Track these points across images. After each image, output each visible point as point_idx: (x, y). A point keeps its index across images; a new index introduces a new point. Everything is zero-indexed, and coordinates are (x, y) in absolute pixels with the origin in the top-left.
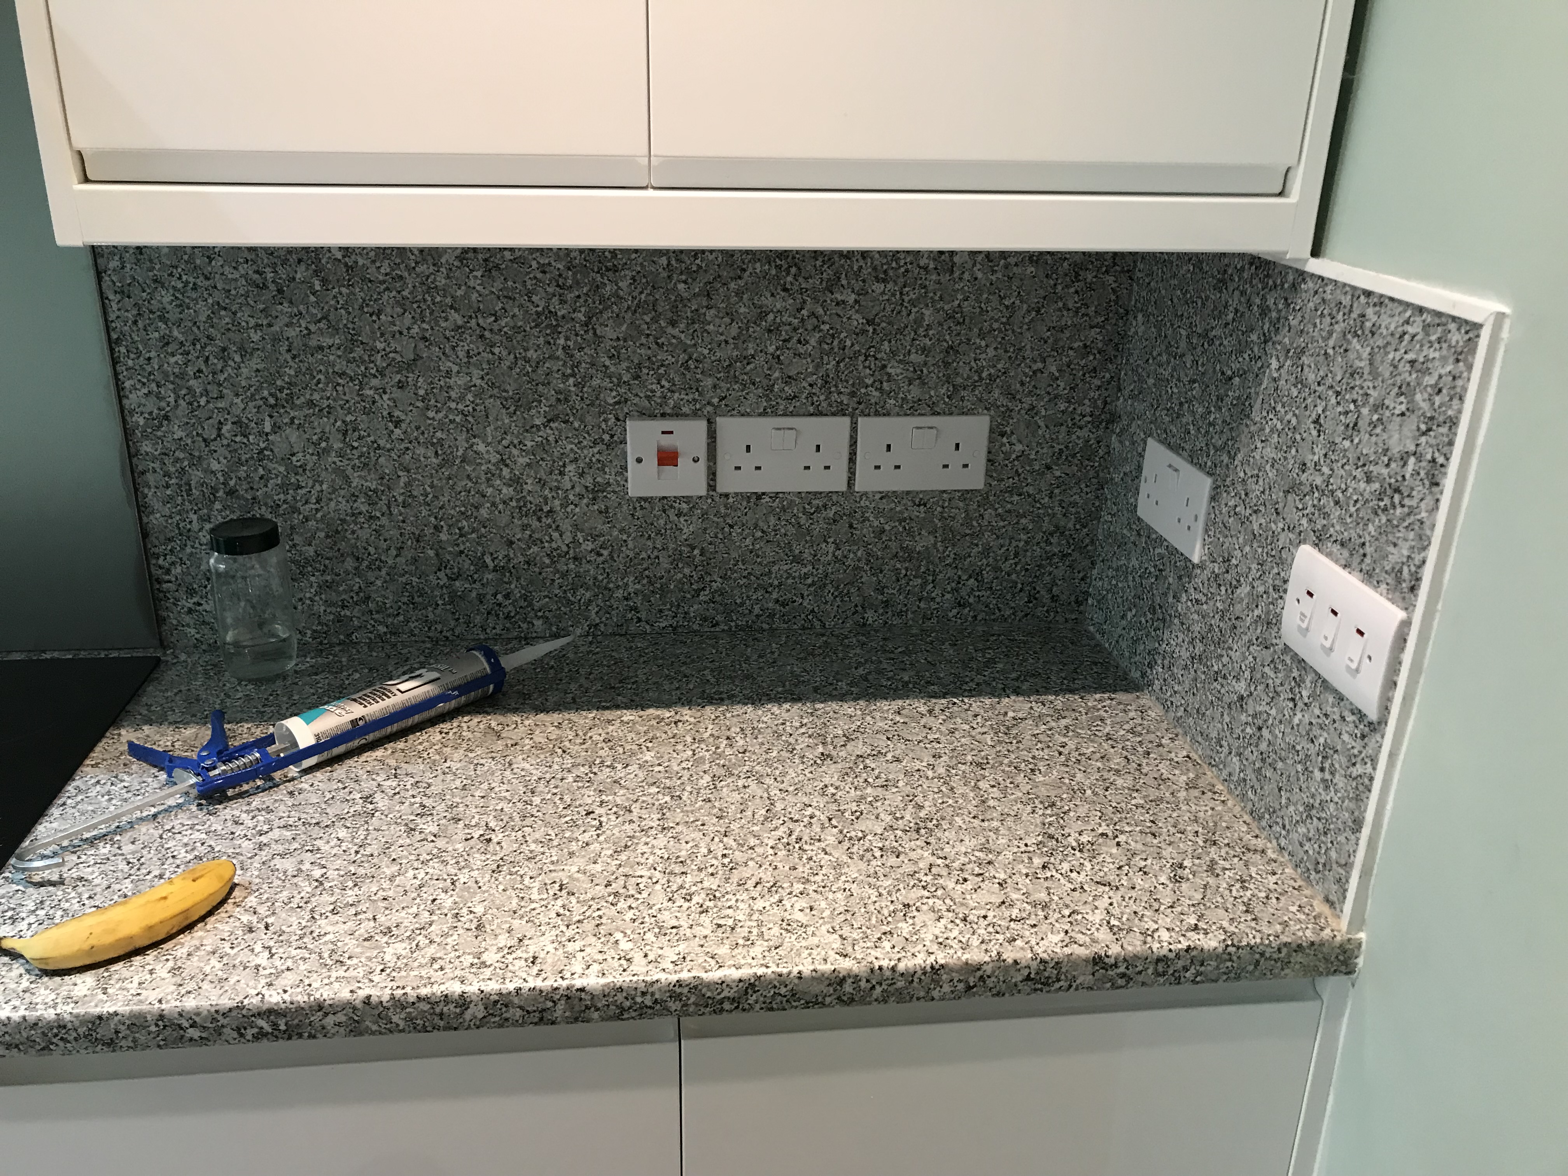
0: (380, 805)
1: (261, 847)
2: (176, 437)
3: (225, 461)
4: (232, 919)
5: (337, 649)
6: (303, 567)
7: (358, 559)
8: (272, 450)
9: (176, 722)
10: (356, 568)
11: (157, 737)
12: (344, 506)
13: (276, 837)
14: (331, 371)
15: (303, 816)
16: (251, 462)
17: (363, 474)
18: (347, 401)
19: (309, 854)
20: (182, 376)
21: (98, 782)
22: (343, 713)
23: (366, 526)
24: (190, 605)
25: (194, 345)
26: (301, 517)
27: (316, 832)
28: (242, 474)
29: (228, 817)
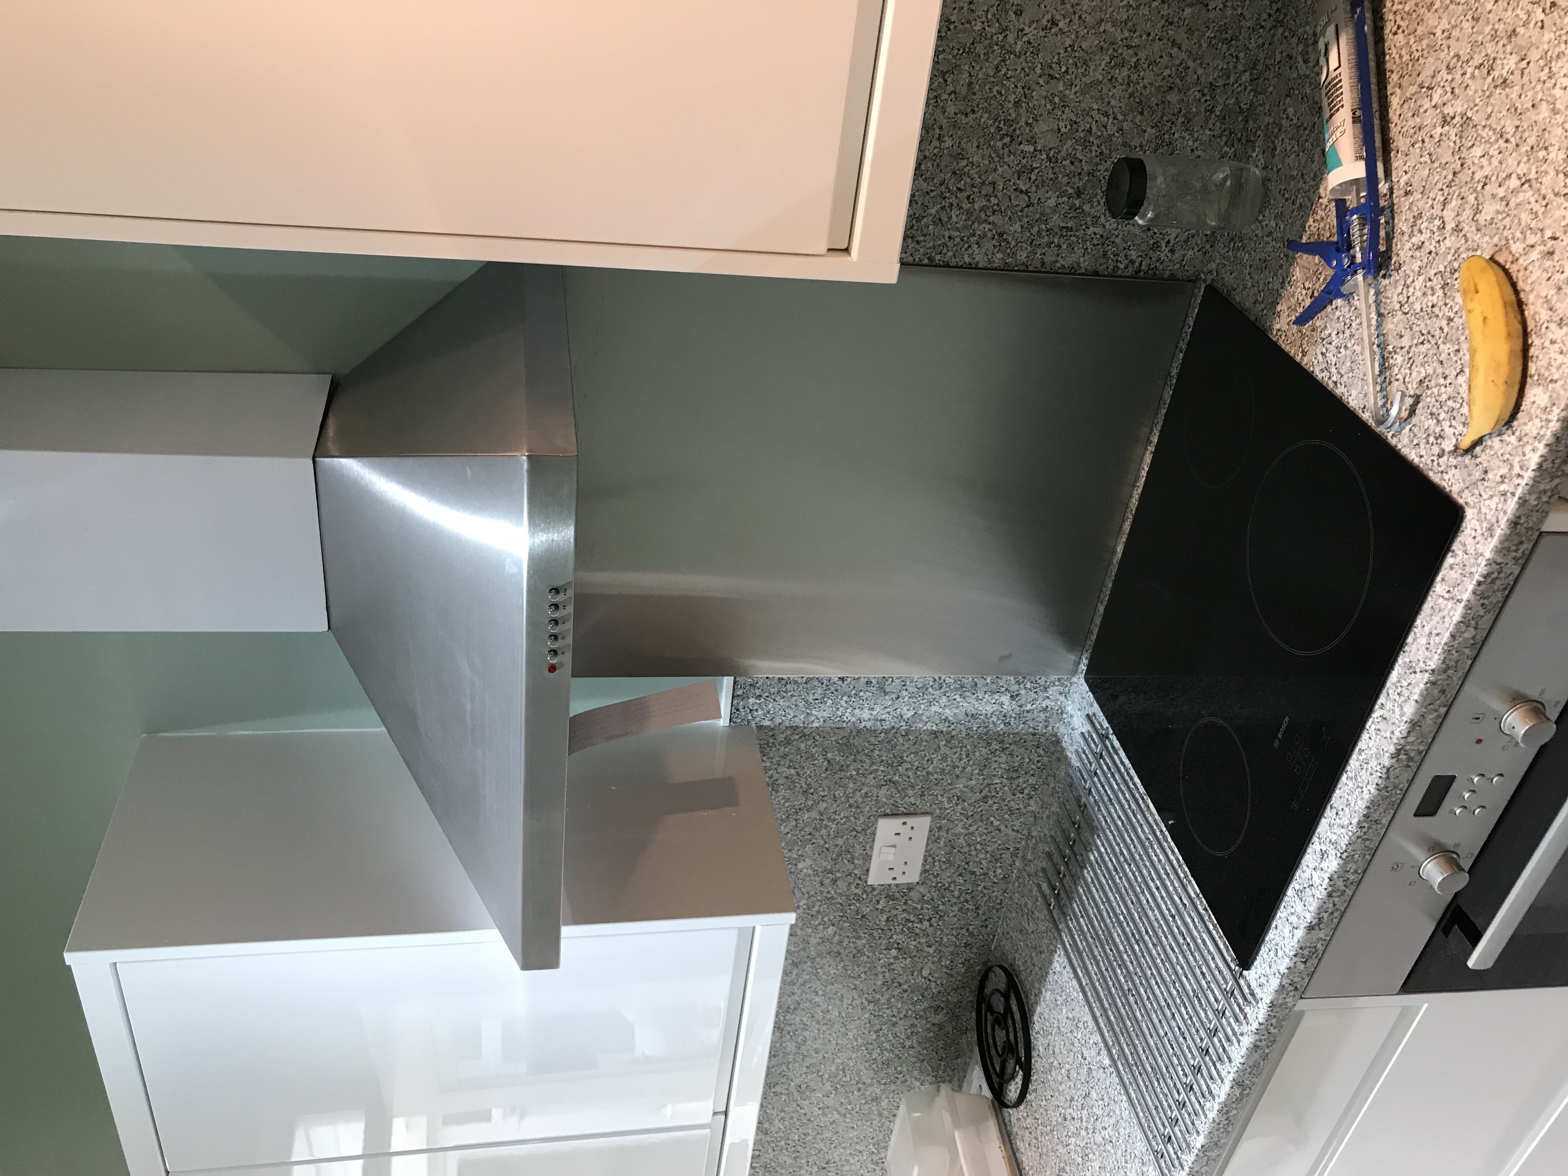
0: (1459, 110)
1: (1458, 229)
2: (1019, 230)
3: (1050, 193)
4: (1530, 268)
5: (1251, 124)
6: (1163, 142)
7: (1171, 88)
8: (1050, 149)
9: (1283, 282)
10: (1180, 91)
11: (1293, 301)
12: (1118, 91)
13: (1453, 215)
14: (992, 79)
15: (1440, 186)
16: (1057, 170)
17: (1093, 67)
18: (1023, 69)
19: (1487, 187)
20: (969, 213)
21: (1322, 354)
22: (1341, 129)
23: (1141, 74)
24: (1167, 249)
25: (945, 198)
26: (1116, 134)
27: (1463, 177)
28: (1065, 180)
29: (1410, 253)
